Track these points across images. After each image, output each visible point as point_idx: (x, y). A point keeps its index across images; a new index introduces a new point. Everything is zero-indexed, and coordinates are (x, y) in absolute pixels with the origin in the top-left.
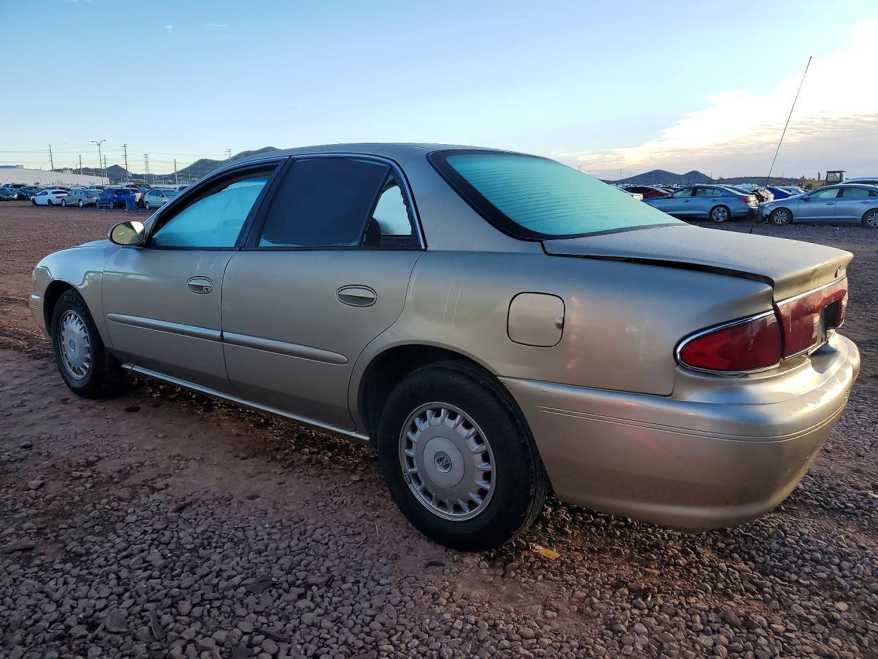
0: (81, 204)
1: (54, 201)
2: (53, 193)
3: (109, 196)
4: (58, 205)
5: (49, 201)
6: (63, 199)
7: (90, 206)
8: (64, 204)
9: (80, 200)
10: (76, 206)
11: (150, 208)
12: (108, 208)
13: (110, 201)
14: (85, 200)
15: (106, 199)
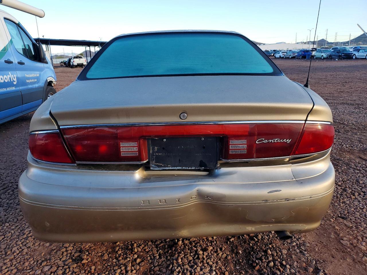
0: (290, 57)
1: (282, 56)
2: (282, 53)
3: (301, 53)
4: (283, 58)
5: (280, 56)
6: (285, 55)
7: (293, 58)
8: (284, 57)
9: (290, 55)
10: (288, 58)
11: (316, 58)
12: (300, 58)
13: (301, 55)
14: (292, 55)
15: (299, 55)
